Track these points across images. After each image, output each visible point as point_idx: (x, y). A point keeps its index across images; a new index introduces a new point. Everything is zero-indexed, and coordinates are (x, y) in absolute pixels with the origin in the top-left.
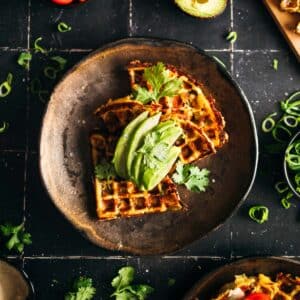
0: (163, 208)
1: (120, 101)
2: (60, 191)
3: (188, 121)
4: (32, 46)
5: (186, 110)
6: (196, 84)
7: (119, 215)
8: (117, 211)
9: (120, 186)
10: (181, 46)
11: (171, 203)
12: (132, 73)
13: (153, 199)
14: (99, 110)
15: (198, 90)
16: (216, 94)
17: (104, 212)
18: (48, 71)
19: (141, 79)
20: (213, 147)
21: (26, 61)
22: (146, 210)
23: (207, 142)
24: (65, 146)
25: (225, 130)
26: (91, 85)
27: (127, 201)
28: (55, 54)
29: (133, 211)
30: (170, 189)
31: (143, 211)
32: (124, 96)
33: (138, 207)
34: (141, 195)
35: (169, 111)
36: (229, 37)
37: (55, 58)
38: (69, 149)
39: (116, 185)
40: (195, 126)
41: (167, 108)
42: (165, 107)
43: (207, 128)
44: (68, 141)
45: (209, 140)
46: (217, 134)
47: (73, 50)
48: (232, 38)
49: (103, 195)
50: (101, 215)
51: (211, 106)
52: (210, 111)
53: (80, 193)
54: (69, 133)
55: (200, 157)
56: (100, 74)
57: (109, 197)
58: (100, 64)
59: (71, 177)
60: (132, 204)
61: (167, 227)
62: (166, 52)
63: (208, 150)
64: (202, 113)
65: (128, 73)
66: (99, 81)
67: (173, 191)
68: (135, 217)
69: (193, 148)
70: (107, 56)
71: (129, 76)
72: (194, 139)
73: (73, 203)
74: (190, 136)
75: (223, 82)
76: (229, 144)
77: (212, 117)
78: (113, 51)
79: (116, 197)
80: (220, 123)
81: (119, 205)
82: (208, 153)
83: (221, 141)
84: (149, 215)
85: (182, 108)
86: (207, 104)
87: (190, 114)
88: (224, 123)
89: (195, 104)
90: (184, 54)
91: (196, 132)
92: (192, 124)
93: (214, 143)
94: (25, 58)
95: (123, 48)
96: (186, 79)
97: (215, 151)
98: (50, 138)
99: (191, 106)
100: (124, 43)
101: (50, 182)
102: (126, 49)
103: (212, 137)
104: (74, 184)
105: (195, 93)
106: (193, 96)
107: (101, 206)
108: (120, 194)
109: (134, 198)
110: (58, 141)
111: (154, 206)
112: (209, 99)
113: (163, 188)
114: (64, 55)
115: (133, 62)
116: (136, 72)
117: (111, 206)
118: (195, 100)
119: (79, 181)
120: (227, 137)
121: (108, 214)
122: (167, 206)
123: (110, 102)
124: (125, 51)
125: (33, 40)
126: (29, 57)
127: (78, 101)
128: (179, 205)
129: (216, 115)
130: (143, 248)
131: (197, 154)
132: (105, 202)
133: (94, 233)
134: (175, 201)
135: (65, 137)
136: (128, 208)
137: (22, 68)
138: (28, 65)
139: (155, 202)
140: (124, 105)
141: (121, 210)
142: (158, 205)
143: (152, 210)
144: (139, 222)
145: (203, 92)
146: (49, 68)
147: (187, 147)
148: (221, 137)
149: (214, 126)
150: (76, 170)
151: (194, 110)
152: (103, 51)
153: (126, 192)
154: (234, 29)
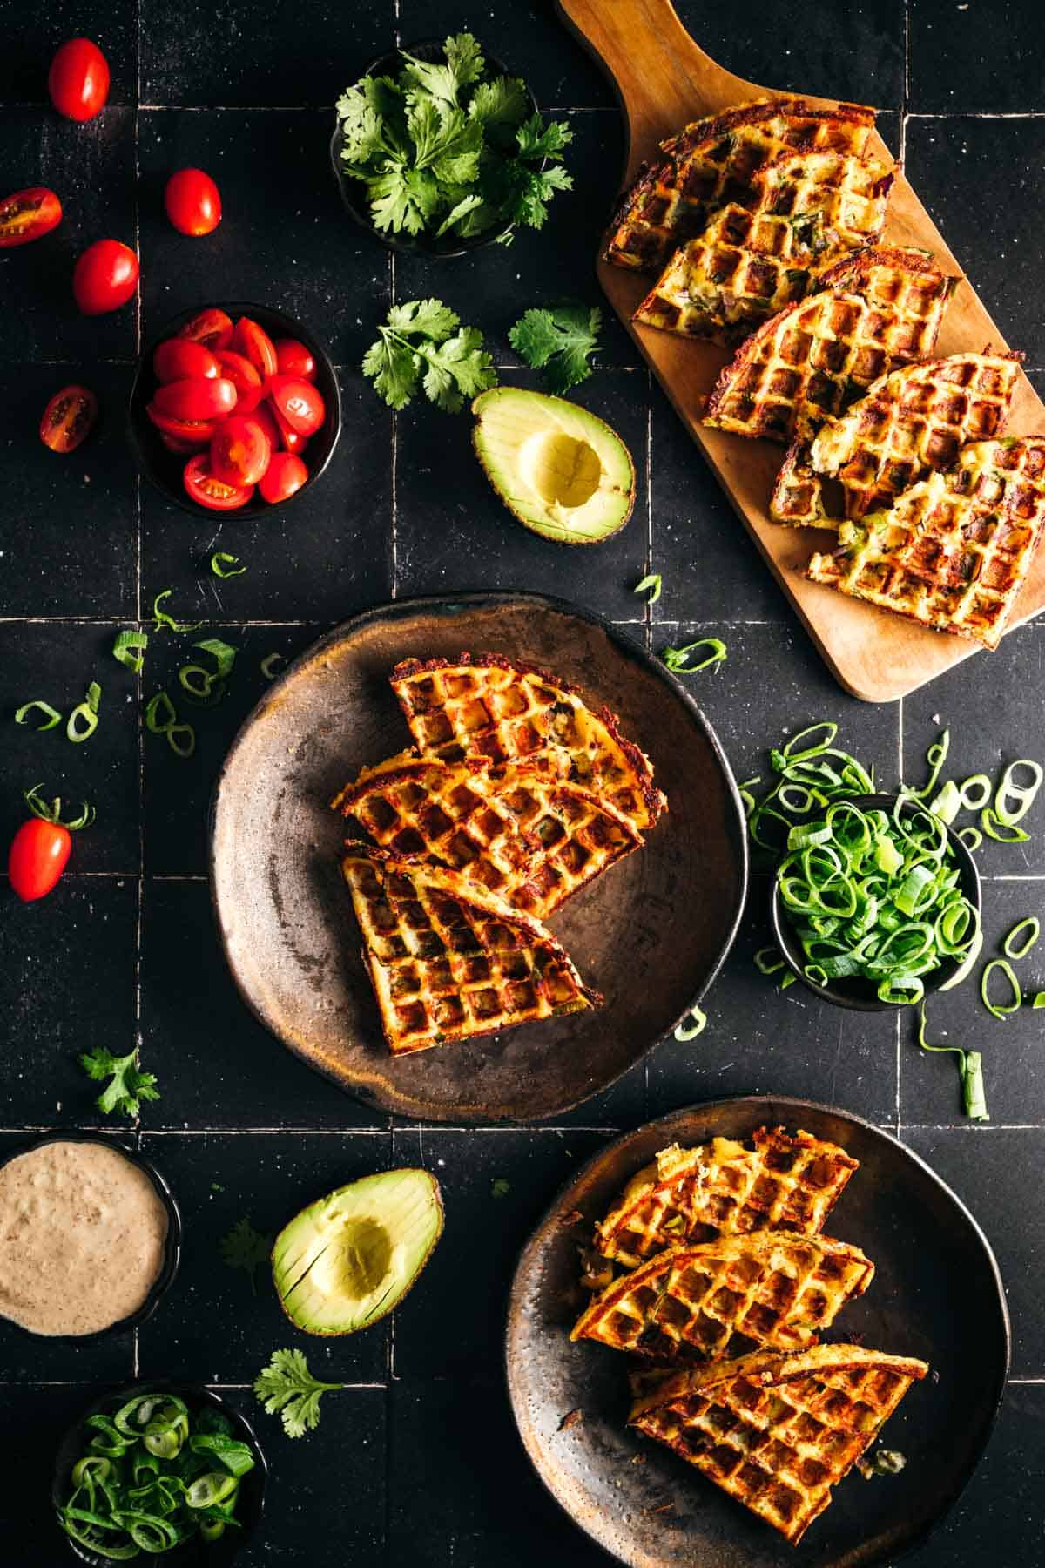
0: (545, 1010)
1: (387, 766)
2: (290, 1008)
3: (562, 783)
4: (147, 614)
5: (552, 756)
6: (565, 689)
7: (439, 1039)
8: (434, 1029)
9: (435, 968)
10: (508, 602)
11: (562, 995)
12: (404, 692)
13: (516, 989)
14: (341, 797)
15: (575, 701)
16: (619, 702)
17: (403, 1035)
18: (190, 677)
19: (428, 701)
20: (635, 831)
21: (133, 651)
22: (504, 1019)
23: (617, 823)
24: (277, 900)
25: (658, 783)
26: (309, 739)
27: (454, 1002)
28: (207, 634)
29: (472, 1025)
30: (554, 962)
31: (495, 1023)
32: (396, 751)
33: (482, 1015)
34: (487, 985)
35: (511, 767)
36: (642, 587)
37: (203, 645)
38: (288, 906)
39: (422, 969)
40: (584, 790)
41: (507, 758)
42: (500, 757)
43: (612, 788)
44: (283, 886)
45: (622, 817)
46: (638, 797)
47: (252, 623)
48: (653, 589)
49: (395, 996)
50: (399, 1044)
51: (611, 732)
52: (611, 745)
53: (337, 1003)
54: (280, 865)
55: (608, 862)
56: (326, 709)
57: (411, 999)
58: (322, 685)
59: (307, 970)
60: (467, 1008)
61: (560, 1043)
62: (475, 623)
63: (625, 842)
64: (592, 755)
65: (393, 693)
66: (326, 725)
67: (563, 967)
68: (479, 1037)
69: (588, 841)
70: (336, 661)
71: (398, 700)
72: (587, 821)
73: (325, 1029)
74: (577, 814)
75: (631, 670)
76: (673, 813)
77: (620, 760)
78: (346, 647)
79: (426, 995)
80: (641, 770)
81: (437, 1013)
82: (629, 847)
83: (652, 811)
84: (514, 1029)
85: (543, 753)
86: (601, 730)
87: (565, 762)
88: (650, 767)
89: (571, 736)
90: (521, 622)
91: (588, 805)
92: (573, 787)
93: (635, 823)
94: (131, 646)
95: (369, 635)
96: (538, 680)
97: (642, 841)
98: (238, 885)
99: (564, 742)
100: (369, 620)
101: (259, 991)
102: (378, 634)
103: (629, 808)
104: (318, 984)
105: (568, 709)
106: (562, 719)
107: (393, 1022)
108: (434, 988)
109: (470, 995)
110: (259, 890)
111: (520, 1007)
112: (600, 716)
113: (537, 962)
114: (228, 637)
115: (400, 665)
116: (413, 686)
117: (416, 1018)
118: (571, 726)
119: (329, 977)
120: (663, 799)
121: (413, 1037)
122: (553, 1002)
123: (366, 774)
124: (374, 638)
125: (148, 596)
126: (141, 642)
127: (285, 785)
128: (581, 997)
129: (627, 753)
130: (512, 1101)
131: (600, 857)
132: (402, 1011)
133: (391, 1089)
134: (571, 990)
135: (273, 878)
136: (458, 1018)
137: (125, 668)
138: (140, 661)
139: (522, 996)
140: (400, 774)
141: (442, 1025)
142: (531, 1002)
143: (517, 1017)
144: (493, 1044)
145: (585, 702)
146: (193, 669)
147: (574, 843)
148: (650, 802)
149: (628, 780)
150: (316, 952)
151: (574, 752)
152: (322, 650)
153: (450, 982)
154: (656, 569)
